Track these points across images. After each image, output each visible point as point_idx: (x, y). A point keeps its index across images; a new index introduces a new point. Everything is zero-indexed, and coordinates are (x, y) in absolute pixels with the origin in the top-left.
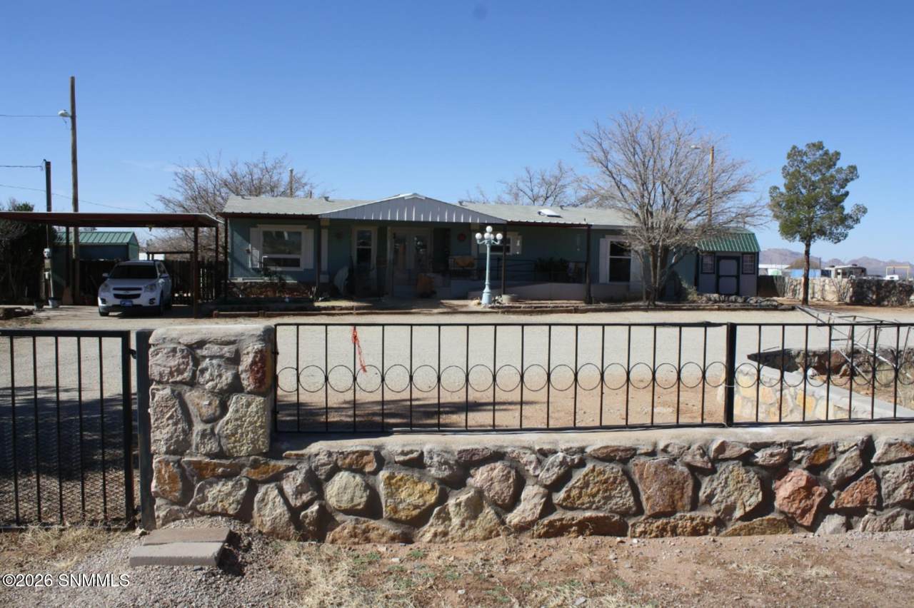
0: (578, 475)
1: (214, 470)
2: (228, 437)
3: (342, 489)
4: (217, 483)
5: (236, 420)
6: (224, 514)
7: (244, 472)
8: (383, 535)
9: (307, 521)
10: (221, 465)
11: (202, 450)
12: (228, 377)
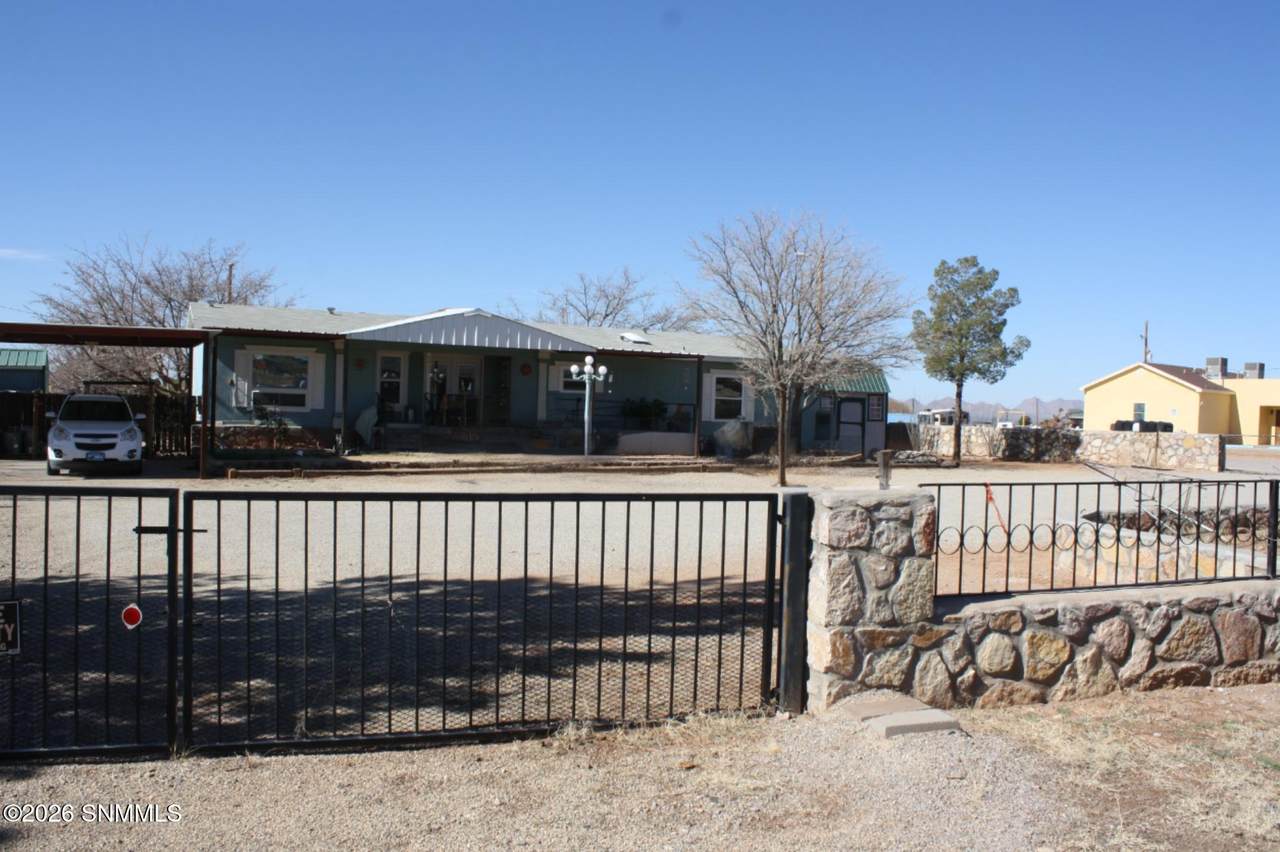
0: (1177, 627)
1: (884, 639)
2: (900, 603)
3: (992, 652)
4: (884, 653)
5: (909, 584)
6: (890, 686)
7: (911, 639)
8: (1025, 696)
9: (963, 687)
10: (892, 633)
11: (876, 619)
12: (902, 541)
